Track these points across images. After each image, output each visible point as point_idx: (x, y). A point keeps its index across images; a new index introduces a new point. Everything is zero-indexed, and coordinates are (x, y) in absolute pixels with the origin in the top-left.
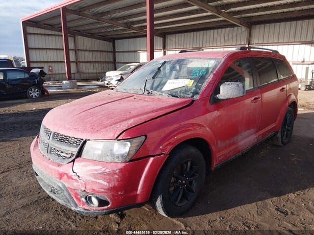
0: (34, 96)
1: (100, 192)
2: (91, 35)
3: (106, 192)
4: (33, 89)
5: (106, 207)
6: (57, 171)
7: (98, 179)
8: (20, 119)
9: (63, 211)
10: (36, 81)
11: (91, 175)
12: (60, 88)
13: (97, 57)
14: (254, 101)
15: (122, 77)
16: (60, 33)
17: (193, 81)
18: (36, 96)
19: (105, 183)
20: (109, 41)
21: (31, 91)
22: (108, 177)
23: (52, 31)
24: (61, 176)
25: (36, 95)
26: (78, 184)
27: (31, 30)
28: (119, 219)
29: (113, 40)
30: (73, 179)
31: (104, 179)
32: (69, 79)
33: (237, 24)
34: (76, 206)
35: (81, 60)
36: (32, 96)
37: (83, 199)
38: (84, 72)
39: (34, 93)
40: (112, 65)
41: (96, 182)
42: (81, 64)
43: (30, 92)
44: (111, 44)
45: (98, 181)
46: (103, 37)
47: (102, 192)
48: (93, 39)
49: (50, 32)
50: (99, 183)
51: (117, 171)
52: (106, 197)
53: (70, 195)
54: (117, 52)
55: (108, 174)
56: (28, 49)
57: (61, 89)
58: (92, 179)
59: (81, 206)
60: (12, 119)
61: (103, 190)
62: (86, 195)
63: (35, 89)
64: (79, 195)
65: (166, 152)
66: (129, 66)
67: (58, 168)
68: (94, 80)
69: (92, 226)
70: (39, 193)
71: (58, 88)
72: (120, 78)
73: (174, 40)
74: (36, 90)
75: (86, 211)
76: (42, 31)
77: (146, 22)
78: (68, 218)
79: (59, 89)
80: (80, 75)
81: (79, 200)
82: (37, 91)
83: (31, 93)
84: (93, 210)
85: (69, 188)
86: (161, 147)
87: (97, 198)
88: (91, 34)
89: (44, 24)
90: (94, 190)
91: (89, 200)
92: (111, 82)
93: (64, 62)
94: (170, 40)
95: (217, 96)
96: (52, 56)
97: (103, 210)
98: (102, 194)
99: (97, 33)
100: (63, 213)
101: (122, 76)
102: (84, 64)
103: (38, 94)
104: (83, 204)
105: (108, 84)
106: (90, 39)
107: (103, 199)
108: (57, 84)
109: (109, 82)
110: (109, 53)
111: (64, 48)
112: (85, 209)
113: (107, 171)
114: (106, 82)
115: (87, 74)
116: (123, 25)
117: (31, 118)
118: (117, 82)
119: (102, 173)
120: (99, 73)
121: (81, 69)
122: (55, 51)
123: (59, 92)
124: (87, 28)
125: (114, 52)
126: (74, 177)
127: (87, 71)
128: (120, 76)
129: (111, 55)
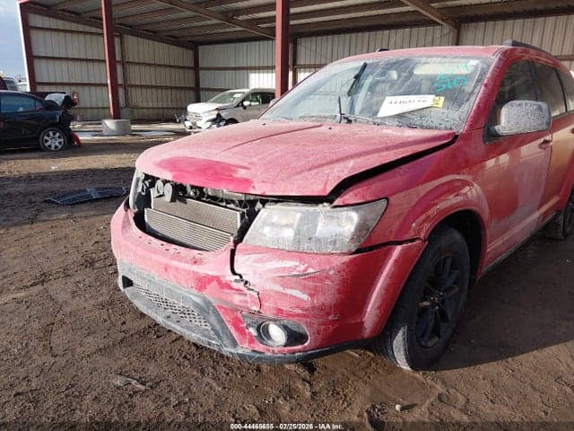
0: (53, 146)
1: (293, 316)
2: (152, 34)
3: (305, 316)
4: (51, 134)
5: (299, 347)
6: (193, 272)
7: (292, 288)
8: (38, 186)
9: (185, 357)
10: (58, 117)
11: (274, 280)
12: (99, 133)
13: (164, 77)
14: (543, 146)
15: (219, 115)
16: (99, 31)
17: (442, 98)
18: (56, 147)
19: (305, 297)
20: (187, 48)
21: (48, 135)
22: (311, 284)
23: (79, 25)
24: (203, 282)
25: (57, 144)
26: (242, 298)
27: (37, 20)
28: (307, 372)
29: (194, 45)
30: (232, 289)
31: (304, 289)
32: (117, 116)
33: (435, 19)
34: (235, 344)
35: (133, 83)
36: (50, 146)
37: (253, 331)
38: (140, 106)
39: (54, 140)
40: (192, 94)
41: (286, 294)
42: (133, 90)
43: (46, 138)
44: (190, 53)
45: (289, 291)
46: (174, 40)
47: (298, 315)
48: (156, 43)
49: (74, 27)
50: (291, 295)
51: (331, 273)
52: (304, 326)
53: (221, 321)
54: (202, 69)
55: (312, 278)
56: (31, 58)
57: (100, 135)
58: (278, 288)
59: (246, 345)
60: (21, 187)
61: (300, 311)
62: (260, 322)
63: (54, 134)
64: (242, 323)
65: (422, 236)
66: (232, 94)
67: (195, 268)
68: (159, 120)
69: (257, 386)
70: (124, 323)
71: (94, 133)
72: (215, 116)
73: (314, 47)
74: (58, 134)
75: (258, 355)
76: (59, 24)
77: (275, 9)
78: (202, 372)
79: (96, 135)
80: (133, 112)
81: (242, 331)
82: (59, 137)
83: (47, 141)
84: (273, 352)
85: (221, 307)
86: (414, 225)
87: (285, 328)
88: (153, 32)
89: (63, 10)
90: (280, 311)
91: (263, 332)
92: (199, 124)
93: (107, 85)
94: (305, 47)
95: (496, 127)
96: (78, 73)
97: (294, 352)
98: (295, 319)
99: (165, 31)
100: (187, 363)
101: (220, 112)
102: (139, 90)
103: (60, 143)
104: (251, 341)
105: (191, 128)
106: (151, 42)
107: (296, 329)
108: (91, 128)
109: (195, 124)
110: (186, 71)
111: (107, 59)
112: (254, 351)
113: (310, 270)
114: (188, 124)
115: (145, 110)
116: (220, 16)
117: (58, 185)
118: (210, 123)
119: (298, 276)
120: (168, 108)
121: (134, 100)
122: (84, 64)
123: (98, 140)
124: (148, 19)
125: (196, 68)
126: (235, 285)
127: (145, 105)
128: (216, 112)
129: (191, 74)
